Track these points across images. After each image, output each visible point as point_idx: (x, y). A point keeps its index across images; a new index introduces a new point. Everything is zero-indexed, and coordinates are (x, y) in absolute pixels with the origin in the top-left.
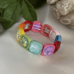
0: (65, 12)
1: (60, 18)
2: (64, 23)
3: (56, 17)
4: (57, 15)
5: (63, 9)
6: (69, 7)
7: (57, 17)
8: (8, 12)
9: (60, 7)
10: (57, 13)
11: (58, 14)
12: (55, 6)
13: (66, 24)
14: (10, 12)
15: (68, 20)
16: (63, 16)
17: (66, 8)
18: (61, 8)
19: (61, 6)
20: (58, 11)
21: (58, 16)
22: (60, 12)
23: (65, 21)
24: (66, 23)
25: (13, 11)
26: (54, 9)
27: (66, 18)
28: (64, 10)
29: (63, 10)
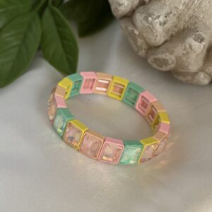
0: (157, 36)
1: (147, 52)
2: (158, 65)
3: (136, 50)
4: (139, 44)
5: (150, 26)
6: (167, 21)
7: (138, 51)
9: (144, 22)
10: (136, 40)
12: (132, 21)
13: (164, 69)
15: (167, 58)
16: (155, 47)
17: (160, 24)
19: (146, 19)
20: (140, 34)
21: (141, 46)
22: (145, 35)
23: (160, 62)
24: (161, 67)
26: (130, 28)
27: (163, 52)
28: (154, 31)
29: (152, 31)
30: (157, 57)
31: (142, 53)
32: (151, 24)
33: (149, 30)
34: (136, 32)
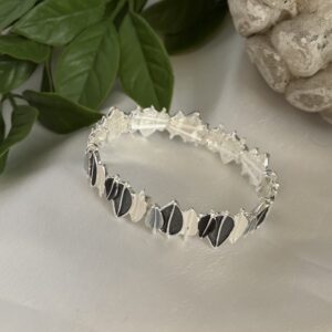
1: (287, 86)
2: (306, 105)
3: (272, 82)
4: (278, 74)
5: (304, 50)
6: (327, 42)
8: (73, 63)
9: (293, 44)
10: (276, 68)
11: (281, 69)
13: (314, 109)
14: (78, 63)
15: (323, 95)
16: (301, 78)
18: (298, 48)
19: (297, 40)
20: (282, 60)
21: (280, 77)
22: (289, 61)
23: (310, 99)
24: (312, 107)
25: (92, 59)
26: (267, 52)
27: (316, 87)
28: (308, 57)
29: (305, 57)
30: (306, 92)
31: (280, 87)
32: (305, 47)
33: (300, 55)
34: (277, 58)
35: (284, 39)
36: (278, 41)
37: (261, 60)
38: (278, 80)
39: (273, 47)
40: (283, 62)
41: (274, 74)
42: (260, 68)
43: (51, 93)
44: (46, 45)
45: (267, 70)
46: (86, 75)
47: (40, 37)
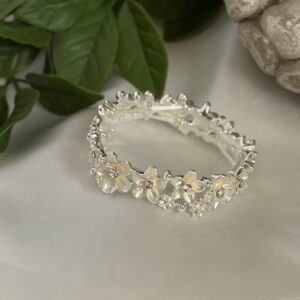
8: (73, 48)
11: (270, 52)
14: (77, 48)
18: (284, 30)
25: (91, 44)
35: (272, 23)
36: (266, 25)
37: (252, 44)
38: (268, 62)
39: (262, 31)
40: (272, 45)
41: (264, 57)
42: (252, 52)
43: (52, 75)
44: (47, 31)
45: (258, 53)
46: (86, 60)
47: (42, 23)
